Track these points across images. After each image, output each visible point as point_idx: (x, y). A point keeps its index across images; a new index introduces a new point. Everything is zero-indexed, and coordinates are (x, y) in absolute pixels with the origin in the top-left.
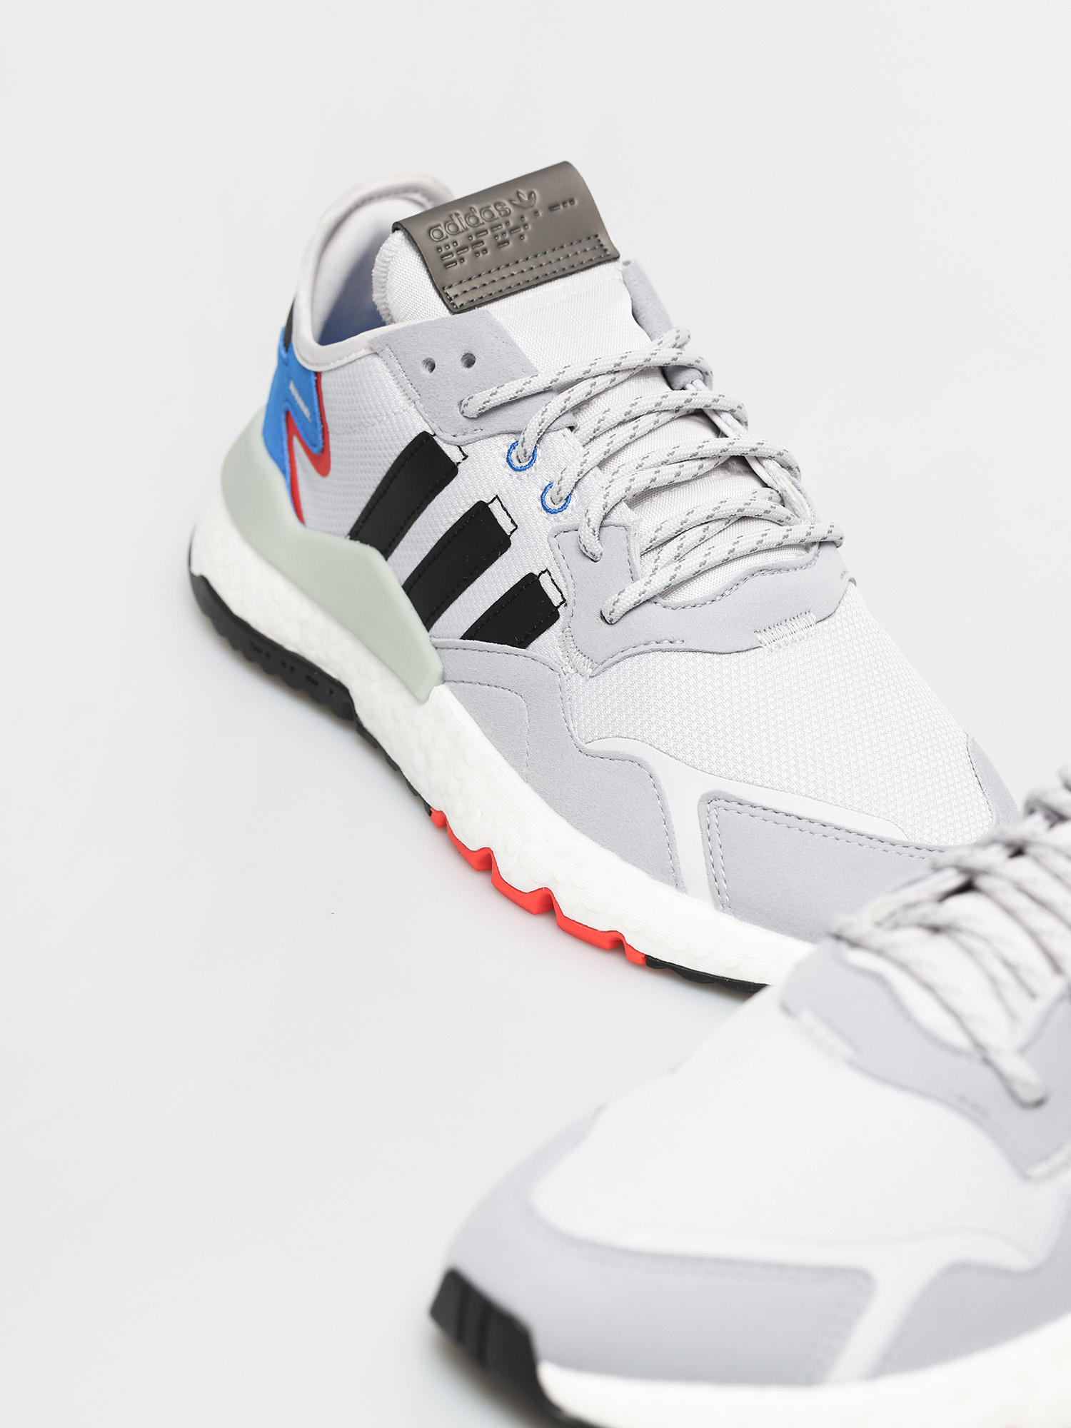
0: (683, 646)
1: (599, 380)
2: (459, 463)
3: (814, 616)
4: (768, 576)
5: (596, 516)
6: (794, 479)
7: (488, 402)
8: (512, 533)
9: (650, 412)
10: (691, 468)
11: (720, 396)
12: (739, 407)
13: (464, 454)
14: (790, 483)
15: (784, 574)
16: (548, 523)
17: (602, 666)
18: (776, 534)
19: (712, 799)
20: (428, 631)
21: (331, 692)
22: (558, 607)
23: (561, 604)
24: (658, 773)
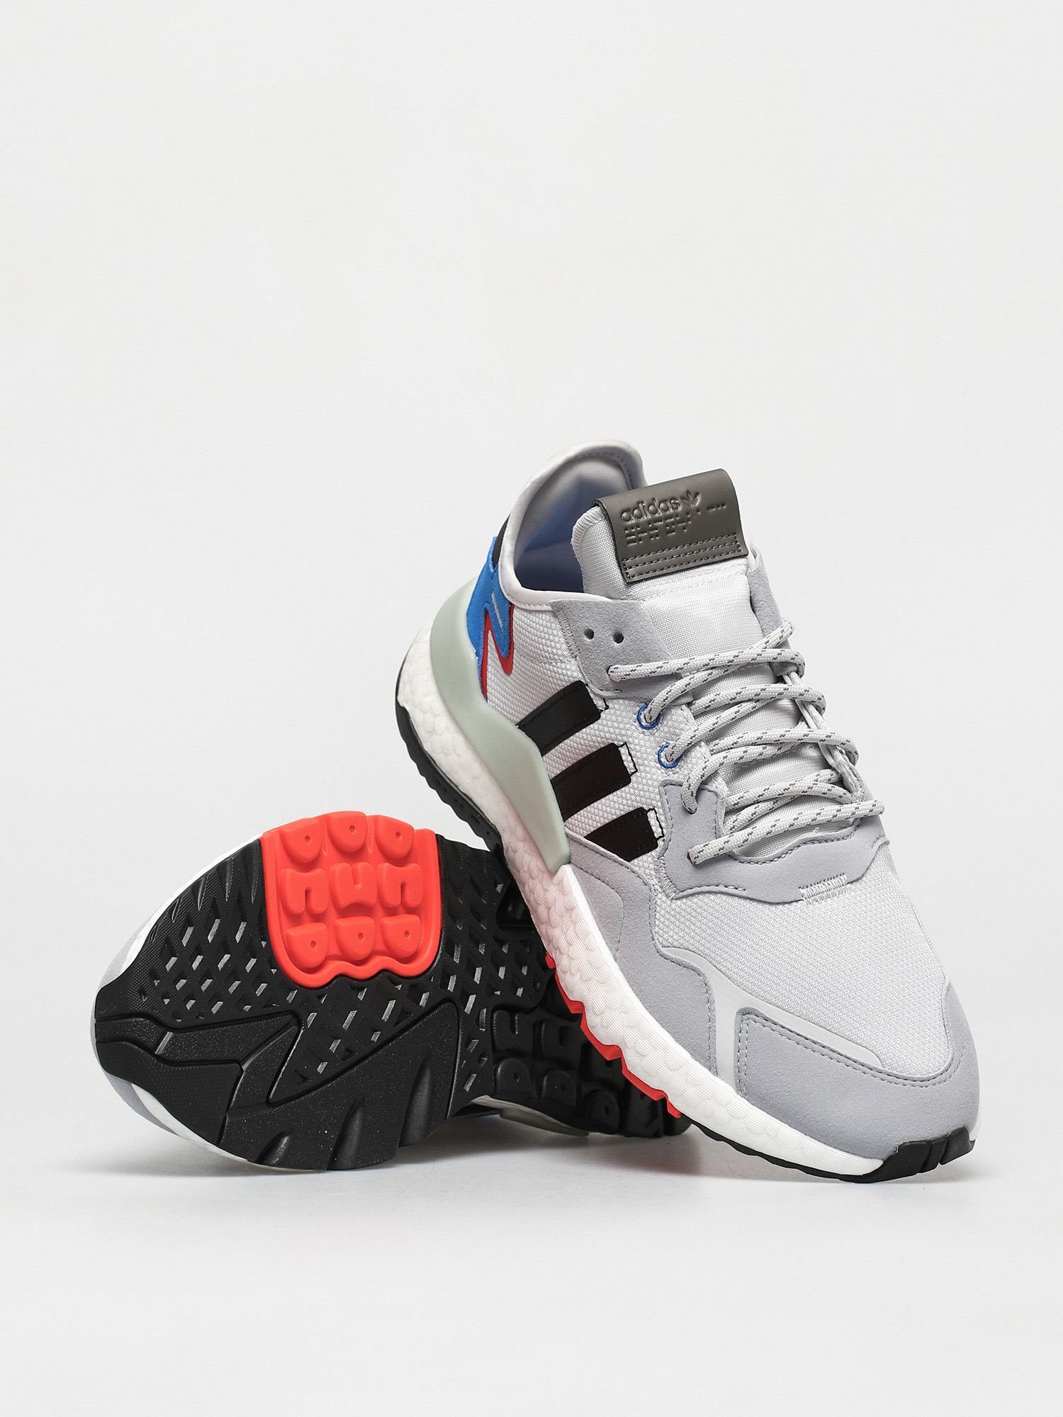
0: (744, 893)
1: (715, 672)
2: (602, 711)
3: (846, 877)
4: (817, 845)
5: (695, 781)
6: (851, 765)
7: (634, 671)
8: (633, 773)
9: (749, 700)
10: (770, 751)
11: (806, 691)
12: (819, 699)
13: (606, 705)
14: (848, 768)
15: (830, 844)
16: (660, 774)
17: (683, 893)
18: (828, 811)
19: (745, 1012)
20: (564, 821)
21: (488, 833)
22: (658, 839)
23: (660, 837)
24: (711, 983)
